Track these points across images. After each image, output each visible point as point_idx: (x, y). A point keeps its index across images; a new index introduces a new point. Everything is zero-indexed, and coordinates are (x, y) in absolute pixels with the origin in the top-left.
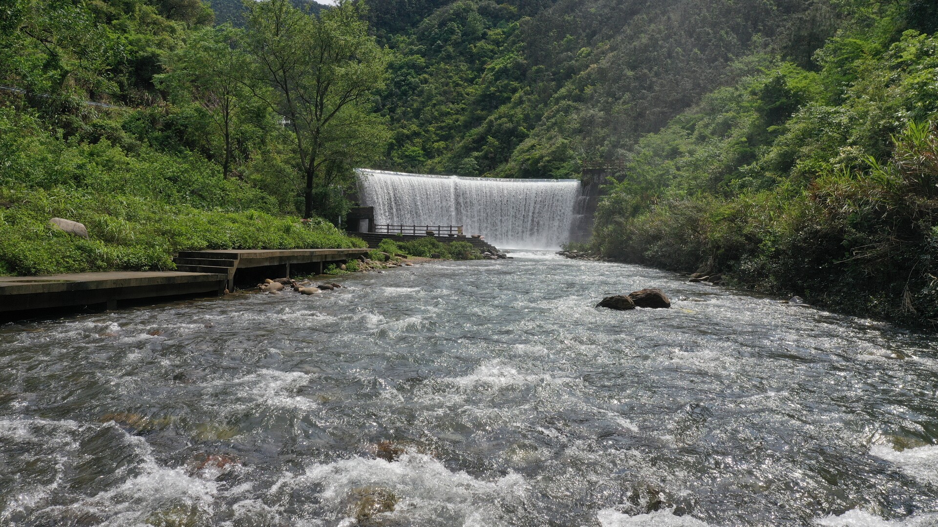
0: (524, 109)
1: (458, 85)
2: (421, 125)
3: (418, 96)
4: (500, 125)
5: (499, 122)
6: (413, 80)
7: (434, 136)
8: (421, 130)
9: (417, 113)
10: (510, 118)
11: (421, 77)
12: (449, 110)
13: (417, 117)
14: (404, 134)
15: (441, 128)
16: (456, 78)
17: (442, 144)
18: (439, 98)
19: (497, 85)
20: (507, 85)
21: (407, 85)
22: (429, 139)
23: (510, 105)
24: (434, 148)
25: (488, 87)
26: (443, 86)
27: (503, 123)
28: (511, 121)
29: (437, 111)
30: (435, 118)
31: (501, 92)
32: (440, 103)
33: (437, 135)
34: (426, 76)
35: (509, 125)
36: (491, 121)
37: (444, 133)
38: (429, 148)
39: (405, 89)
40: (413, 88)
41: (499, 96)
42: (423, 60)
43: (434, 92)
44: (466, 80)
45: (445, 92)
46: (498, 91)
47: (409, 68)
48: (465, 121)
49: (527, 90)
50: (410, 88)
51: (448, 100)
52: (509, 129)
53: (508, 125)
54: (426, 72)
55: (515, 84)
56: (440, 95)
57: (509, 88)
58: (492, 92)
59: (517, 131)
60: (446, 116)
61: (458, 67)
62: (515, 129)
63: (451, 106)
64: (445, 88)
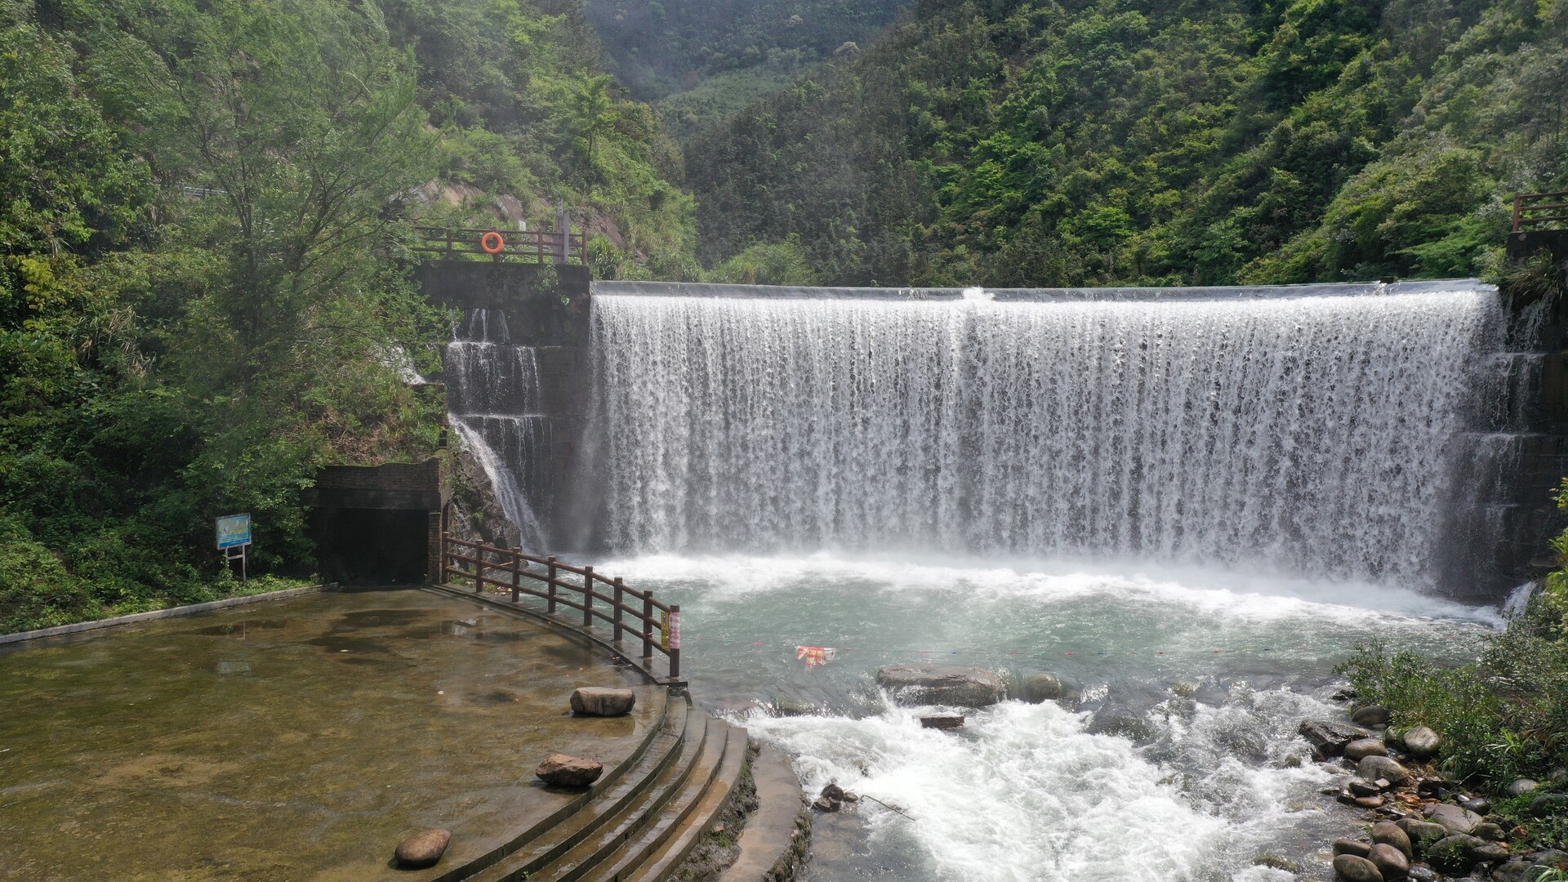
0: (1371, 94)
1: (1220, 62)
2: (1127, 159)
3: (1129, 96)
4: (1307, 137)
5: (1304, 130)
6: (1119, 63)
7: (1155, 179)
8: (1126, 170)
9: (1122, 132)
10: (1333, 118)
11: (1137, 56)
12: (1195, 118)
13: (1120, 140)
14: (1086, 182)
15: (1174, 160)
16: (1215, 49)
17: (1171, 196)
18: (1173, 94)
19: (1309, 49)
20: (1332, 44)
21: (1106, 75)
22: (1143, 187)
23: (1334, 90)
24: (1153, 205)
25: (1284, 56)
26: (1183, 69)
27: (1314, 133)
28: (1335, 125)
29: (1164, 123)
30: (1160, 140)
31: (1315, 62)
32: (1174, 106)
33: (1162, 176)
34: (1149, 52)
35: (1330, 136)
36: (1285, 132)
37: (1179, 171)
38: (1143, 207)
39: (1101, 86)
40: (1117, 80)
41: (1311, 73)
42: (1143, 20)
43: (1162, 83)
44: (1240, 50)
45: (1189, 82)
46: (1310, 60)
47: (1113, 40)
48: (1228, 139)
49: (1382, 49)
50: (1111, 81)
51: (1193, 97)
52: (1329, 146)
53: (1326, 136)
54: (1148, 45)
55: (1354, 39)
56: (1177, 88)
57: (1336, 50)
58: (1294, 64)
59: (1348, 147)
60: (1187, 132)
61: (1221, 23)
62: (1345, 145)
63: (1199, 108)
64: (1191, 72)
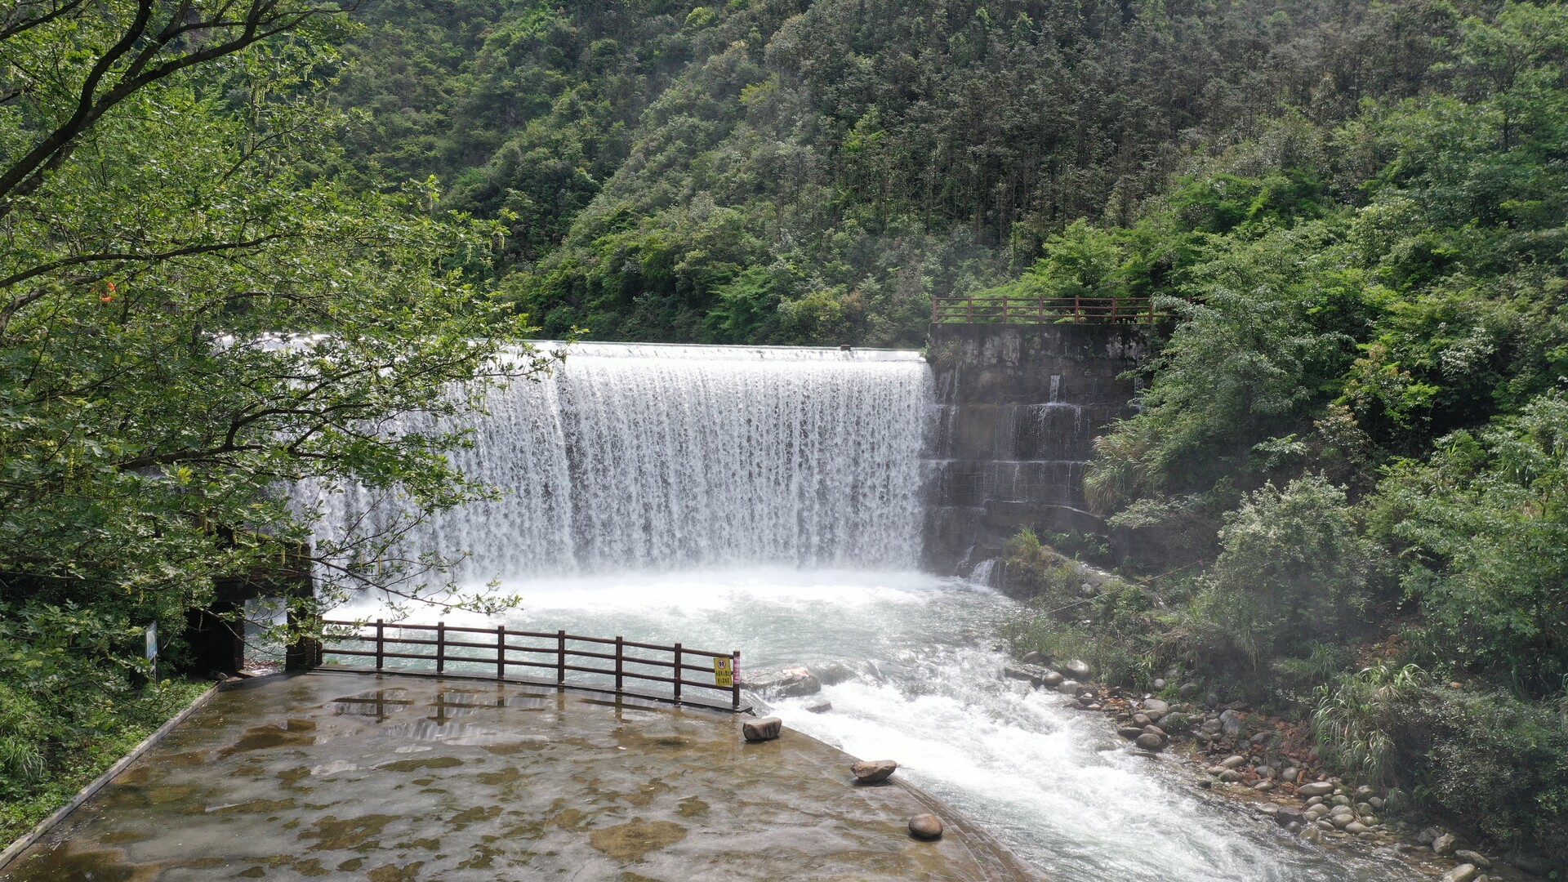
0: (583, 129)
1: (425, 71)
4: (534, 162)
5: (530, 154)
10: (556, 148)
12: (410, 124)
16: (419, 57)
19: (518, 77)
20: (537, 78)
23: (550, 120)
25: (495, 79)
26: (393, 73)
27: (540, 158)
28: (557, 154)
29: (382, 124)
31: (525, 91)
32: (389, 108)
35: (554, 163)
36: (513, 153)
41: (523, 100)
43: (374, 83)
44: (443, 62)
45: (398, 86)
46: (521, 88)
48: (449, 151)
49: (585, 90)
51: (406, 102)
52: (555, 172)
53: (551, 162)
55: (556, 75)
56: (390, 91)
57: (544, 83)
58: (507, 89)
59: (571, 176)
60: (405, 136)
61: (422, 32)
62: (567, 174)
63: (414, 115)
64: (398, 76)
